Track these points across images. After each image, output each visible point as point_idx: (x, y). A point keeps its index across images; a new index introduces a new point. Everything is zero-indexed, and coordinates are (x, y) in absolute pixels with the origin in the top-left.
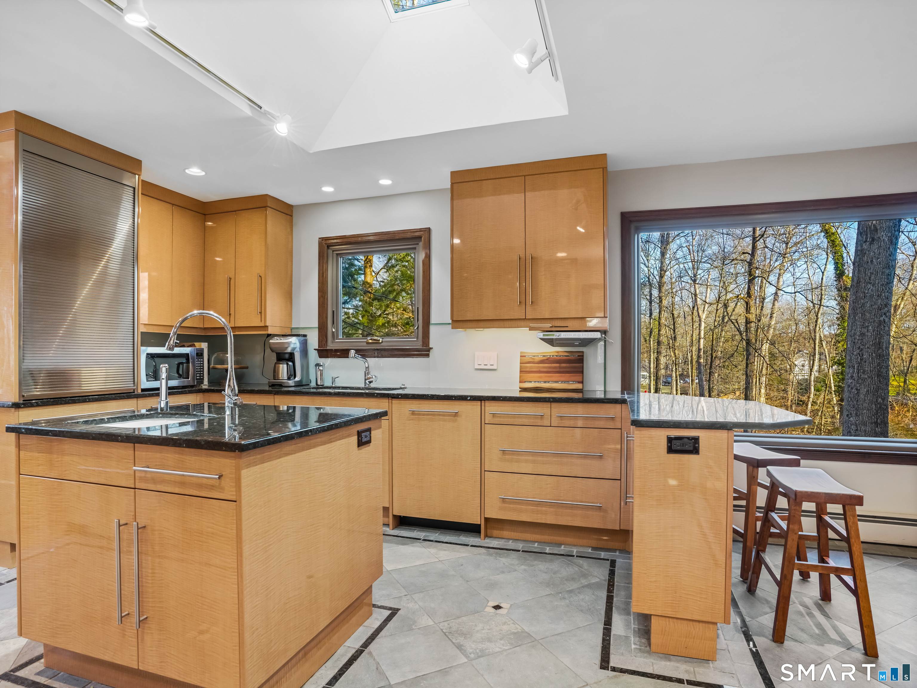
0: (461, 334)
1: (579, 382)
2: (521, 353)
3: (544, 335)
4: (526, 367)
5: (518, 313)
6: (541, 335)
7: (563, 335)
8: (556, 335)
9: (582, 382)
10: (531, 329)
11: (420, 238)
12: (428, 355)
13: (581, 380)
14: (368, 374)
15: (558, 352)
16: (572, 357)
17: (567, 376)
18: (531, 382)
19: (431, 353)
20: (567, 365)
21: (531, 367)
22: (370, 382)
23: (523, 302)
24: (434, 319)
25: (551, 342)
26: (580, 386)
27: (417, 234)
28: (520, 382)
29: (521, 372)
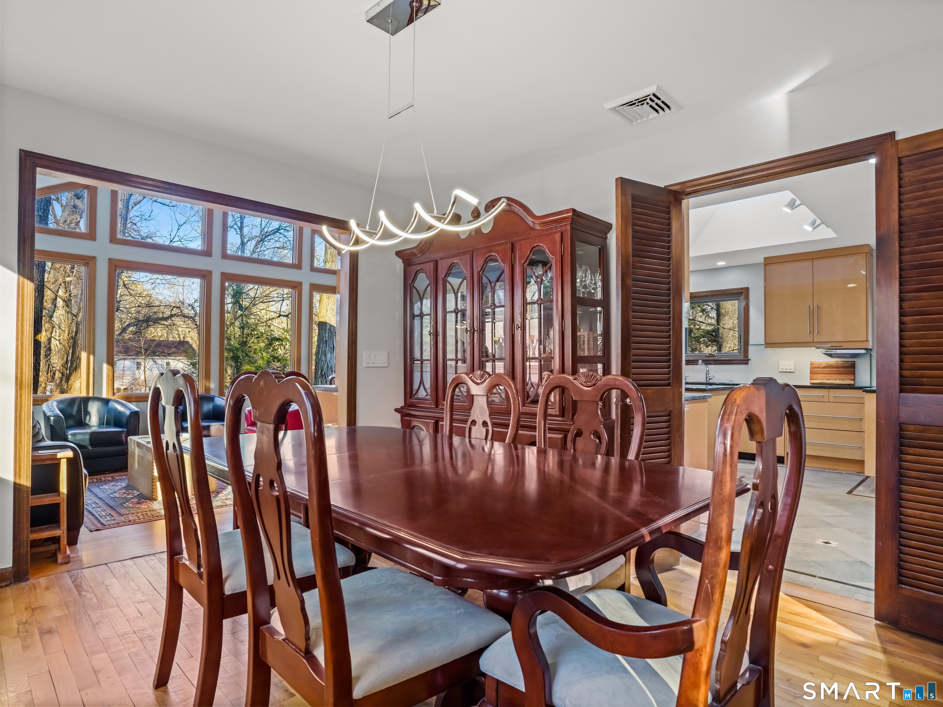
0: (771, 351)
1: (851, 380)
2: (811, 362)
3: (826, 351)
4: (815, 371)
5: (809, 339)
6: (824, 351)
7: (839, 351)
8: (834, 352)
9: (854, 380)
10: (817, 348)
11: (742, 293)
12: (747, 364)
13: (853, 378)
14: (709, 374)
15: (837, 361)
16: (846, 365)
17: (843, 376)
18: (817, 379)
19: (750, 362)
20: (844, 369)
21: (817, 371)
22: (710, 379)
23: (812, 332)
24: (752, 341)
25: (830, 355)
26: (852, 382)
27: (740, 291)
28: (810, 379)
29: (811, 373)
